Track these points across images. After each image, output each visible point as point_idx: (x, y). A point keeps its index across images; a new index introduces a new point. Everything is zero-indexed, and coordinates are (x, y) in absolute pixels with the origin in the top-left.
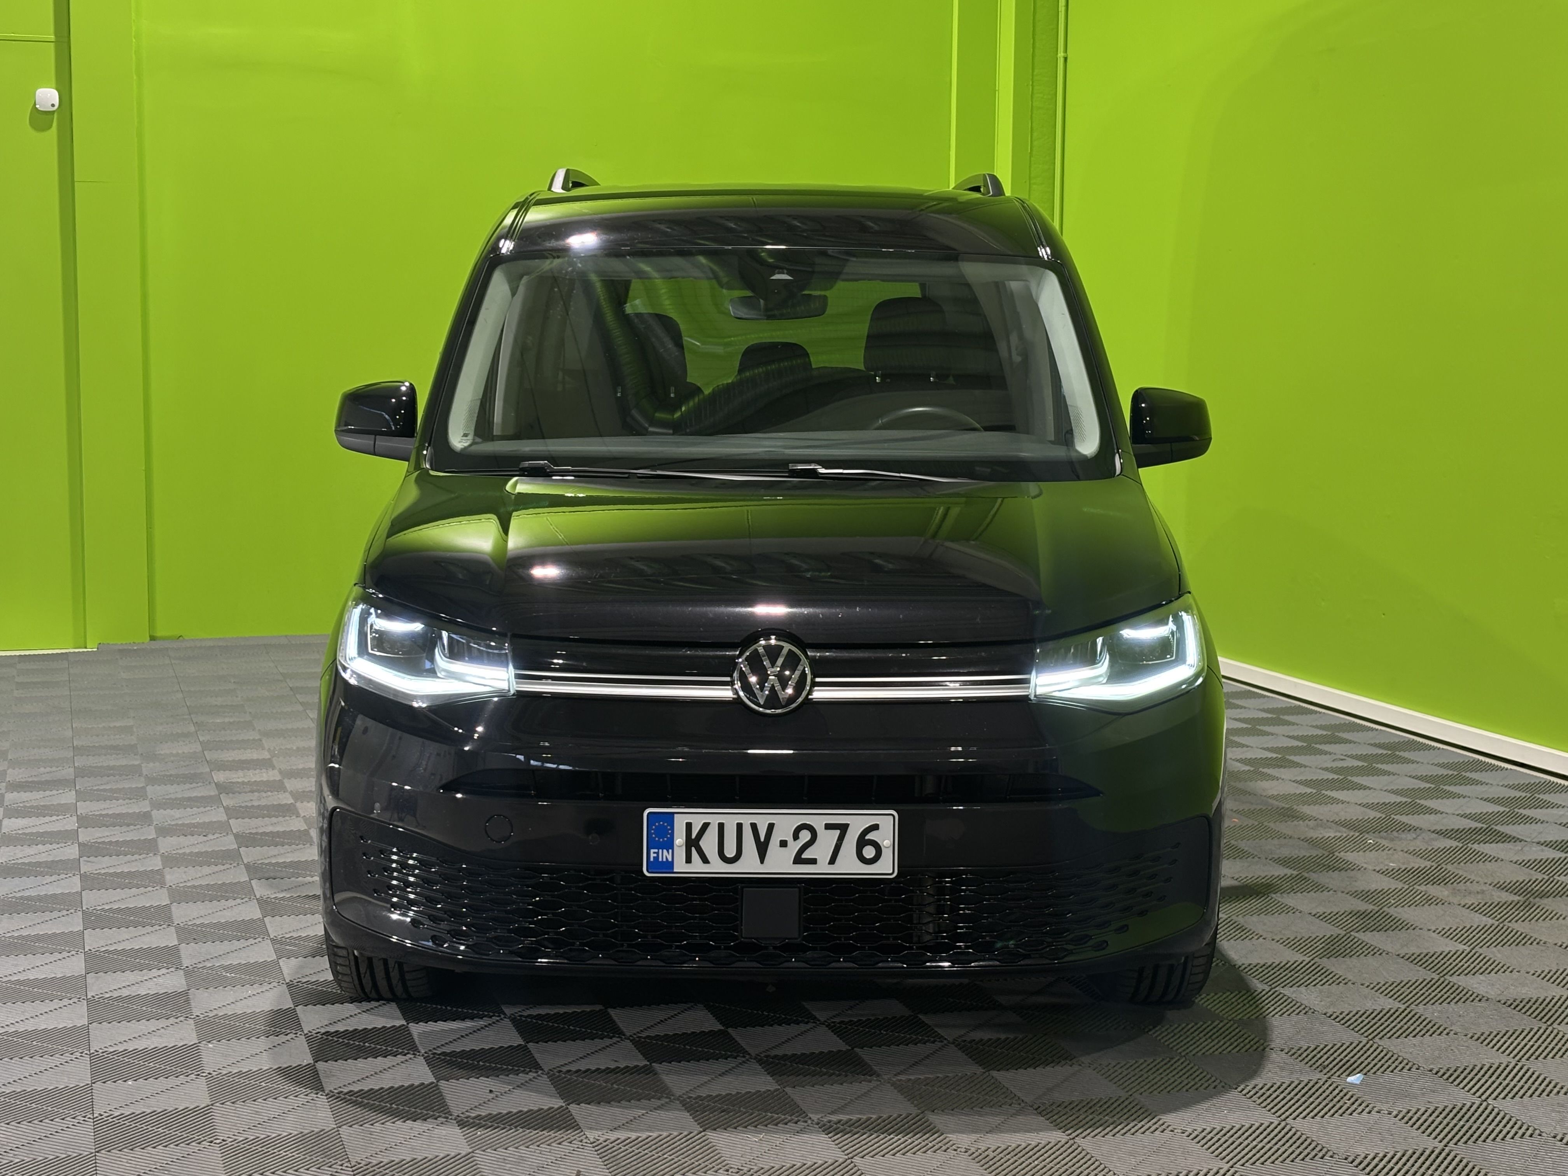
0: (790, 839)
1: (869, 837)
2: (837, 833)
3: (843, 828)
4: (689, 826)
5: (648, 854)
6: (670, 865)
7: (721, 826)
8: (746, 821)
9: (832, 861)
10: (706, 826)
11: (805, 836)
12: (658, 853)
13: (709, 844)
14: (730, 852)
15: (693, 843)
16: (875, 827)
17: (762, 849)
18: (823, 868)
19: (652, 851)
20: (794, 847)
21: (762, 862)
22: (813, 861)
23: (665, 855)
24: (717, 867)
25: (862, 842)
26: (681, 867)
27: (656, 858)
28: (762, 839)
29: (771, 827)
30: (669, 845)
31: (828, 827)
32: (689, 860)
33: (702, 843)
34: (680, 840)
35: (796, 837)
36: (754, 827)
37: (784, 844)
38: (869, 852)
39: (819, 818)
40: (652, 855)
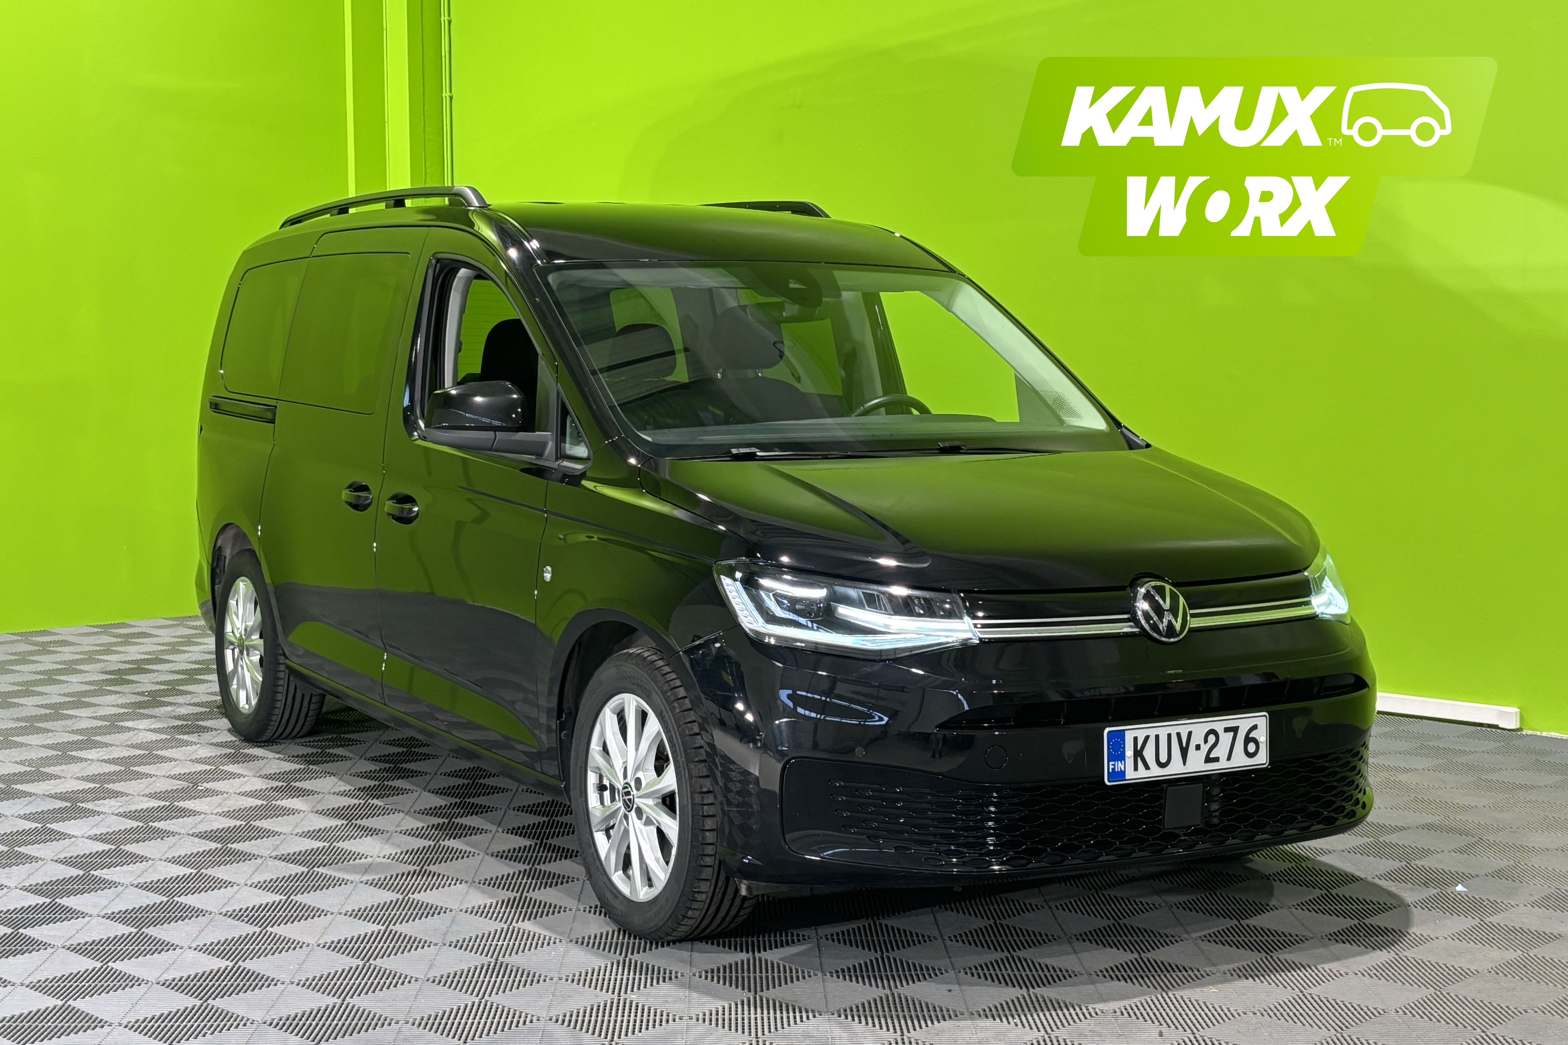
0: (1202, 743)
1: (1251, 736)
2: (1232, 734)
3: (1235, 730)
4: (1136, 739)
5: (1108, 766)
6: (1122, 773)
7: (1157, 737)
8: (1173, 731)
9: (1229, 759)
10: (1147, 738)
11: (1212, 739)
12: (1114, 765)
13: (1149, 753)
14: (1163, 758)
15: (1138, 754)
16: (1255, 727)
17: (1184, 752)
18: (1223, 765)
19: (1111, 763)
20: (1205, 748)
21: (1184, 764)
22: (1217, 760)
23: (1120, 766)
24: (1156, 772)
25: (1248, 740)
26: (1132, 775)
27: (1113, 769)
28: (1184, 745)
29: (1190, 734)
30: (1122, 758)
31: (1227, 730)
32: (1136, 769)
33: (1145, 753)
34: (1129, 753)
35: (1206, 741)
36: (1179, 735)
37: (1198, 747)
38: (1252, 748)
39: (1219, 723)
40: (1111, 767)
